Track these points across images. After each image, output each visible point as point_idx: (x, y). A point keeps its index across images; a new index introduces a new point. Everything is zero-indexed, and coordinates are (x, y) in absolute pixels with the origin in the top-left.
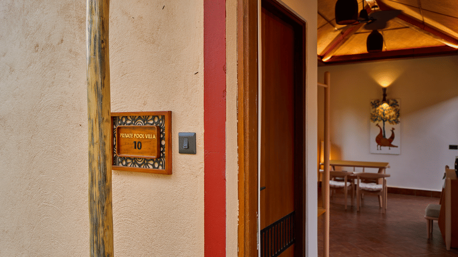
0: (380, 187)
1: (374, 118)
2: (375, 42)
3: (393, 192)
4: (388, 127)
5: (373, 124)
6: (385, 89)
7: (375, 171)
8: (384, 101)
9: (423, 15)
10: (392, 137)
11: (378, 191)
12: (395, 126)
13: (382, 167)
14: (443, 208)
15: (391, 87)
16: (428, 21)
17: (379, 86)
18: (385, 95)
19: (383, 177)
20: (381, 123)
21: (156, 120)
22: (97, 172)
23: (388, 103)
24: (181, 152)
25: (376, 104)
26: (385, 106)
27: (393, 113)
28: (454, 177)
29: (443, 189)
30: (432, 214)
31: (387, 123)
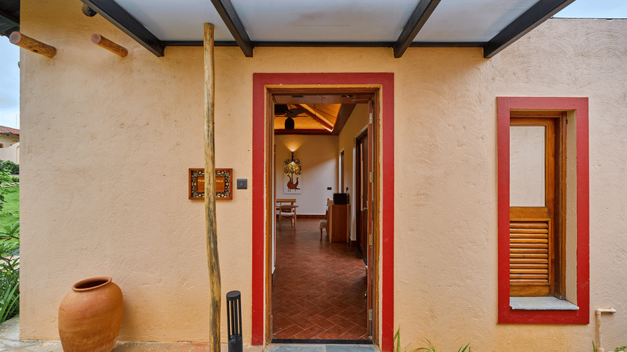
0: (292, 213)
1: (286, 171)
2: (289, 124)
3: (299, 217)
4: (295, 177)
5: (286, 175)
6: (293, 153)
7: (290, 204)
8: (293, 160)
9: (316, 111)
10: (297, 183)
11: (292, 216)
12: (298, 176)
13: (293, 201)
14: (328, 222)
15: (296, 152)
16: (317, 115)
17: (289, 151)
18: (293, 157)
19: (295, 207)
20: (290, 174)
21: (223, 173)
22: (212, 197)
23: (295, 162)
24: (238, 188)
25: (287, 162)
26: (293, 163)
27: (297, 168)
28: (333, 203)
29: (327, 212)
30: (322, 226)
31: (294, 174)
